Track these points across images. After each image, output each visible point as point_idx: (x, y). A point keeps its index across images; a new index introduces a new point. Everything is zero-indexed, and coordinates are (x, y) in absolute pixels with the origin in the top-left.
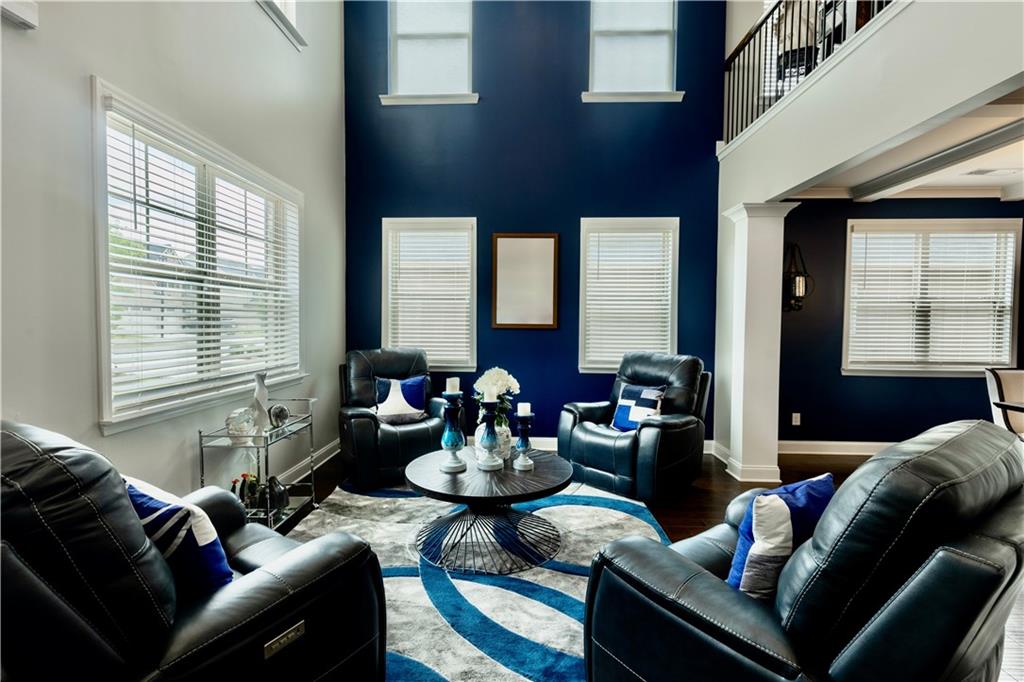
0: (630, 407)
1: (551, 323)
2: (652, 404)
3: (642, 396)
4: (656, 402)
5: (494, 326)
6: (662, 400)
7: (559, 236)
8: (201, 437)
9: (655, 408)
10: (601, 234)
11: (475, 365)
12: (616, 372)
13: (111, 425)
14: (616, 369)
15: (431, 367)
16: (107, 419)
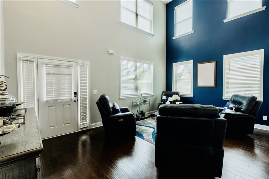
0: (226, 109)
1: (214, 85)
2: (232, 109)
3: (229, 106)
4: (233, 108)
5: (197, 86)
6: (235, 108)
7: (216, 62)
8: (133, 102)
9: (232, 110)
10: (230, 59)
11: (193, 95)
12: (229, 100)
13: (121, 98)
14: (229, 99)
15: (180, 95)
16: (120, 98)
